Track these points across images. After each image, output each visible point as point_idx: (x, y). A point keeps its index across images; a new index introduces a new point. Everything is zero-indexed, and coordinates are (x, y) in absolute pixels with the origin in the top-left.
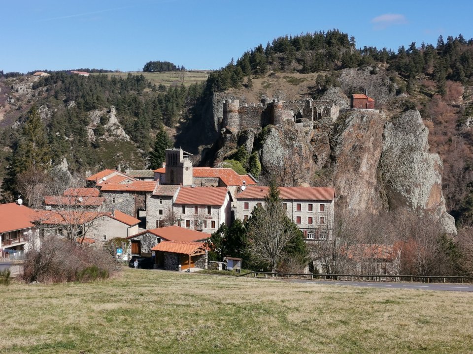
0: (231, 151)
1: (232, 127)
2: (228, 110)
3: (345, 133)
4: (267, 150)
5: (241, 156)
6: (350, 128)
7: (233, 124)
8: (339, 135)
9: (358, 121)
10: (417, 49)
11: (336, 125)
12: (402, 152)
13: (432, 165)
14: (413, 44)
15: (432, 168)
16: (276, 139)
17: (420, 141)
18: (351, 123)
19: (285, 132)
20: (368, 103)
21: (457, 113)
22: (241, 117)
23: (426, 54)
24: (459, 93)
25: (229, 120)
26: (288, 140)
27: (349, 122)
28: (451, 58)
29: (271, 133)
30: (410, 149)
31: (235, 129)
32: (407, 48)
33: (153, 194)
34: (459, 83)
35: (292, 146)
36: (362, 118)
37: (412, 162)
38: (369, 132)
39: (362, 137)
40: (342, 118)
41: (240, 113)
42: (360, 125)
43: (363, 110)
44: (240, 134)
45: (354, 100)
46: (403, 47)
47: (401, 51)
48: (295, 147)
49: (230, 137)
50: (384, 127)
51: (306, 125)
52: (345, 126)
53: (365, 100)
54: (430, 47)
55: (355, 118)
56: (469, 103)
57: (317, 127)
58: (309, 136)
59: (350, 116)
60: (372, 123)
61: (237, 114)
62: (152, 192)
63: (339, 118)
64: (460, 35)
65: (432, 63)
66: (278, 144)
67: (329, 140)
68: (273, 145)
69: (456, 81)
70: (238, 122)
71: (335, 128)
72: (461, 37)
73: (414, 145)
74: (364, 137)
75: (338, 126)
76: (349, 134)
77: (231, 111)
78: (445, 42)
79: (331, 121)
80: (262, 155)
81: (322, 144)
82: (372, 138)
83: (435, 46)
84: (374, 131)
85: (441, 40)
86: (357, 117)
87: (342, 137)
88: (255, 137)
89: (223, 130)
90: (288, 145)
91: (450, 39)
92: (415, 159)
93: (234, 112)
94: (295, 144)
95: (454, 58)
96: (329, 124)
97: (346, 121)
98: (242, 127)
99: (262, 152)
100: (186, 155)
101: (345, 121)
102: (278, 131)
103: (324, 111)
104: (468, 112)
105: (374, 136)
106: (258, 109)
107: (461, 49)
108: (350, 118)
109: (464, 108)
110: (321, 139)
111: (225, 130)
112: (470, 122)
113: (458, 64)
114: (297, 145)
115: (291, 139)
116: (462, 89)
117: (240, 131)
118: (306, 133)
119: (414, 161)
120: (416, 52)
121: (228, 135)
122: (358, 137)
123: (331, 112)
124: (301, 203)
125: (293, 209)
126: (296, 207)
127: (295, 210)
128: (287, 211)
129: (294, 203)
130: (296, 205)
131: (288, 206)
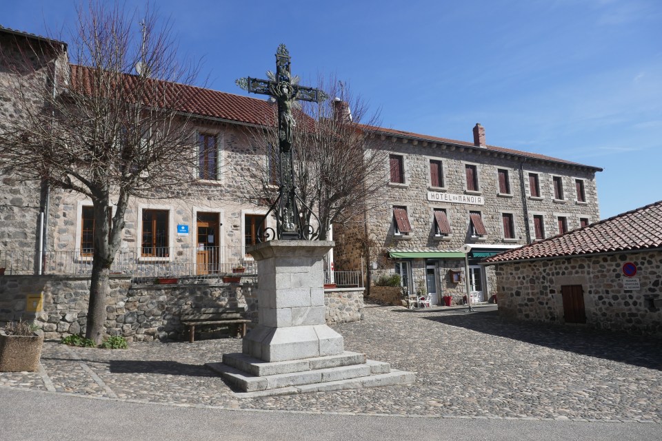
124: (539, 174)
125: (525, 192)
126: (529, 183)
127: (527, 195)
128: (511, 195)
129: (523, 171)
130: (528, 177)
131: (510, 181)
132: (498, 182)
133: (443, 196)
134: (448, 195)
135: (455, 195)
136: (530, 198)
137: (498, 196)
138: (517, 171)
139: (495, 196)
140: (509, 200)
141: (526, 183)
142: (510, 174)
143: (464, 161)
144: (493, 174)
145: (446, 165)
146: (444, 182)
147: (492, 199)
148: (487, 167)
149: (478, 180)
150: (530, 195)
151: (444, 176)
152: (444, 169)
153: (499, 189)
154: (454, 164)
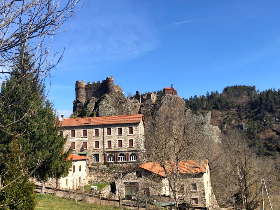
0: (78, 114)
1: (81, 98)
2: (78, 87)
3: (161, 108)
4: (102, 109)
5: (84, 114)
6: (164, 106)
7: (82, 96)
8: (157, 110)
9: (169, 101)
10: (198, 98)
11: (155, 105)
12: (197, 125)
13: (215, 132)
14: (196, 96)
15: (216, 134)
16: (109, 102)
17: (207, 118)
18: (164, 102)
19: (116, 98)
20: (174, 92)
21: (219, 123)
22: (87, 92)
23: (202, 100)
24: (219, 115)
25: (79, 94)
26: (118, 103)
27: (163, 102)
28: (213, 100)
29: (105, 98)
30: (201, 123)
31: (83, 100)
32: (193, 97)
34: (218, 111)
35: (122, 108)
36: (171, 99)
37: (203, 130)
38: (175, 108)
39: (172, 111)
40: (158, 100)
41: (86, 89)
42: (170, 104)
43: (171, 95)
44: (86, 103)
45: (166, 90)
46: (191, 97)
47: (191, 98)
48: (124, 108)
49: (80, 105)
50: (185, 111)
51: (135, 102)
52: (161, 105)
53: (172, 90)
54: (203, 97)
55: (166, 100)
56: (224, 119)
57: (143, 106)
58: (137, 108)
59: (163, 98)
60: (177, 102)
61: (84, 89)
63: (157, 101)
64: (216, 91)
65: (205, 103)
66: (110, 105)
67: (151, 114)
68: (107, 106)
69: (217, 110)
70: (85, 95)
71: (155, 106)
72: (217, 92)
73: (203, 121)
75: (156, 105)
76: (163, 109)
77: (80, 88)
78: (210, 95)
79: (152, 102)
80: (98, 112)
81: (147, 116)
82: (178, 113)
83: (206, 96)
84: (179, 108)
85: (208, 94)
86: (168, 99)
87: (159, 111)
88: (96, 102)
90: (118, 106)
91: (212, 93)
92: (205, 129)
93: (82, 88)
94: (124, 106)
95: (214, 100)
96: (150, 103)
97: (161, 101)
98: (88, 98)
99: (98, 110)
101: (160, 102)
102: (111, 97)
103: (147, 97)
104: (224, 122)
105: (179, 111)
106: (98, 85)
107: (217, 96)
108: (163, 100)
109: (222, 121)
110: (146, 113)
111: (76, 100)
112: (226, 126)
113: (217, 103)
114: (125, 107)
115: (120, 103)
116: (221, 113)
118: (135, 107)
119: (205, 130)
120: (197, 99)
121: (78, 104)
122: (169, 111)
123: (152, 97)
124: (111, 128)
125: (104, 134)
126: (107, 132)
127: (106, 135)
128: (99, 136)
129: (104, 128)
130: (107, 130)
131: (99, 132)
132: (94, 133)
133: (74, 139)
134: (76, 139)
135: (78, 139)
137: (94, 137)
138: (102, 129)
140: (98, 137)
141: (106, 131)
142: (100, 130)
143: (82, 129)
144: (93, 131)
145: (76, 131)
146: (75, 136)
147: (92, 138)
148: (91, 129)
149: (87, 133)
150: (107, 135)
151: (75, 134)
152: (75, 132)
153: (94, 135)
154: (79, 130)
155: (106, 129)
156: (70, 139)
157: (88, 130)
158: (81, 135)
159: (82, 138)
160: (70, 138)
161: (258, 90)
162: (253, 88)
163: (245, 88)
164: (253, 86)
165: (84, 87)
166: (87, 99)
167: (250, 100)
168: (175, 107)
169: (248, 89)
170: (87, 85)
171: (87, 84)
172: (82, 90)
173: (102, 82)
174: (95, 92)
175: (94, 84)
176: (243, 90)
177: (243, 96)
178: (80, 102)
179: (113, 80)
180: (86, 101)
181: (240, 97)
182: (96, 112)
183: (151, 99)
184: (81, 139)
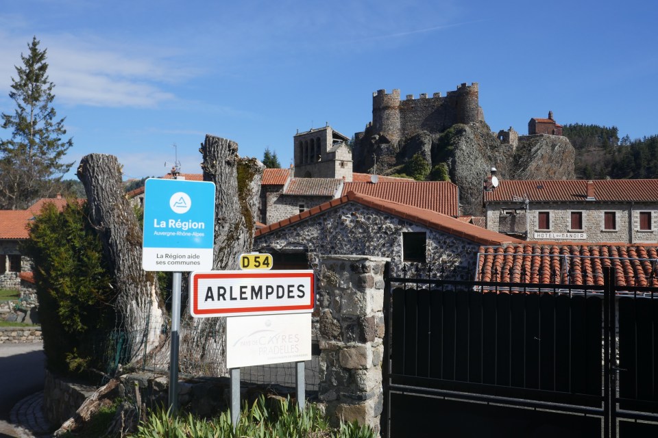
0: (389, 168)
1: (390, 132)
2: (382, 106)
3: (533, 166)
4: (462, 160)
5: (416, 170)
6: (539, 160)
7: (391, 128)
8: (523, 170)
9: (549, 150)
11: (517, 157)
16: (473, 144)
18: (539, 152)
19: (483, 135)
20: (555, 130)
22: (403, 117)
25: (385, 122)
26: (489, 148)
27: (536, 151)
29: (464, 133)
31: (395, 137)
33: (284, 193)
35: (495, 159)
36: (553, 146)
38: (562, 167)
39: (555, 173)
40: (525, 147)
41: (401, 110)
42: (551, 157)
43: (552, 137)
44: (403, 143)
45: (536, 125)
49: (387, 148)
52: (531, 158)
53: (551, 126)
55: (544, 147)
59: (536, 143)
60: (566, 154)
61: (397, 111)
62: (282, 186)
63: (521, 148)
66: (476, 153)
68: (470, 153)
70: (398, 125)
71: (516, 161)
74: (557, 174)
75: (520, 157)
76: (538, 168)
77: (387, 108)
80: (453, 169)
82: (565, 177)
84: (566, 168)
86: (547, 144)
87: (528, 172)
88: (433, 143)
89: (375, 138)
90: (489, 156)
93: (393, 108)
96: (508, 153)
97: (533, 150)
98: (406, 132)
99: (454, 162)
100: (339, 140)
101: (530, 150)
102: (474, 132)
105: (566, 174)
106: (434, 102)
108: (538, 146)
111: (377, 137)
117: (404, 139)
121: (383, 146)
122: (550, 173)
123: (510, 137)
124: (652, 212)
125: (633, 227)
126: (638, 220)
127: (636, 229)
128: (617, 230)
129: (632, 211)
130: (638, 215)
131: (617, 219)
132: (603, 222)
133: (548, 235)
134: (552, 234)
135: (559, 234)
136: (638, 231)
137: (602, 232)
138: (626, 212)
139: (599, 232)
140: (614, 234)
141: (636, 220)
142: (620, 216)
143: (570, 209)
144: (599, 216)
145: (553, 214)
146: (550, 226)
147: (596, 234)
148: (594, 211)
149: (583, 222)
150: (638, 229)
151: (551, 222)
152: (550, 217)
153: (603, 226)
154: (560, 213)
155: (636, 214)
156: (536, 234)
157: (585, 213)
158: (567, 226)
159: (569, 234)
160: (536, 231)
161: (627, 137)
162: (613, 132)
163: (594, 130)
164: (613, 128)
165: (398, 105)
166: (403, 134)
167: (608, 156)
168: (561, 165)
169: (602, 133)
170: (404, 101)
171: (405, 99)
172: (392, 112)
173: (445, 95)
174: (426, 120)
175: (424, 100)
176: (592, 134)
177: (592, 149)
178: (387, 141)
179: (477, 92)
180: (401, 140)
181: (584, 150)
182: (448, 166)
183: (508, 142)
184: (565, 234)
